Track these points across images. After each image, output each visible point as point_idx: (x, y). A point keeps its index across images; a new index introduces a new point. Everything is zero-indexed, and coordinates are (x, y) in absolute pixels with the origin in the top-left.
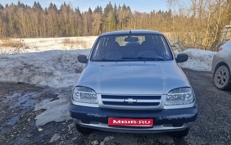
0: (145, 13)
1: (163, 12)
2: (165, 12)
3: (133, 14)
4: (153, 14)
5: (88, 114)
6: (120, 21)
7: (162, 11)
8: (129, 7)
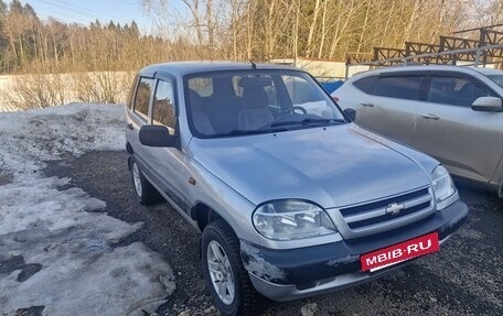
0: (76, 25)
1: (126, 26)
2: (122, 26)
3: (45, 24)
4: (96, 27)
5: (331, 263)
6: (12, 40)
7: (116, 24)
8: (29, 7)
